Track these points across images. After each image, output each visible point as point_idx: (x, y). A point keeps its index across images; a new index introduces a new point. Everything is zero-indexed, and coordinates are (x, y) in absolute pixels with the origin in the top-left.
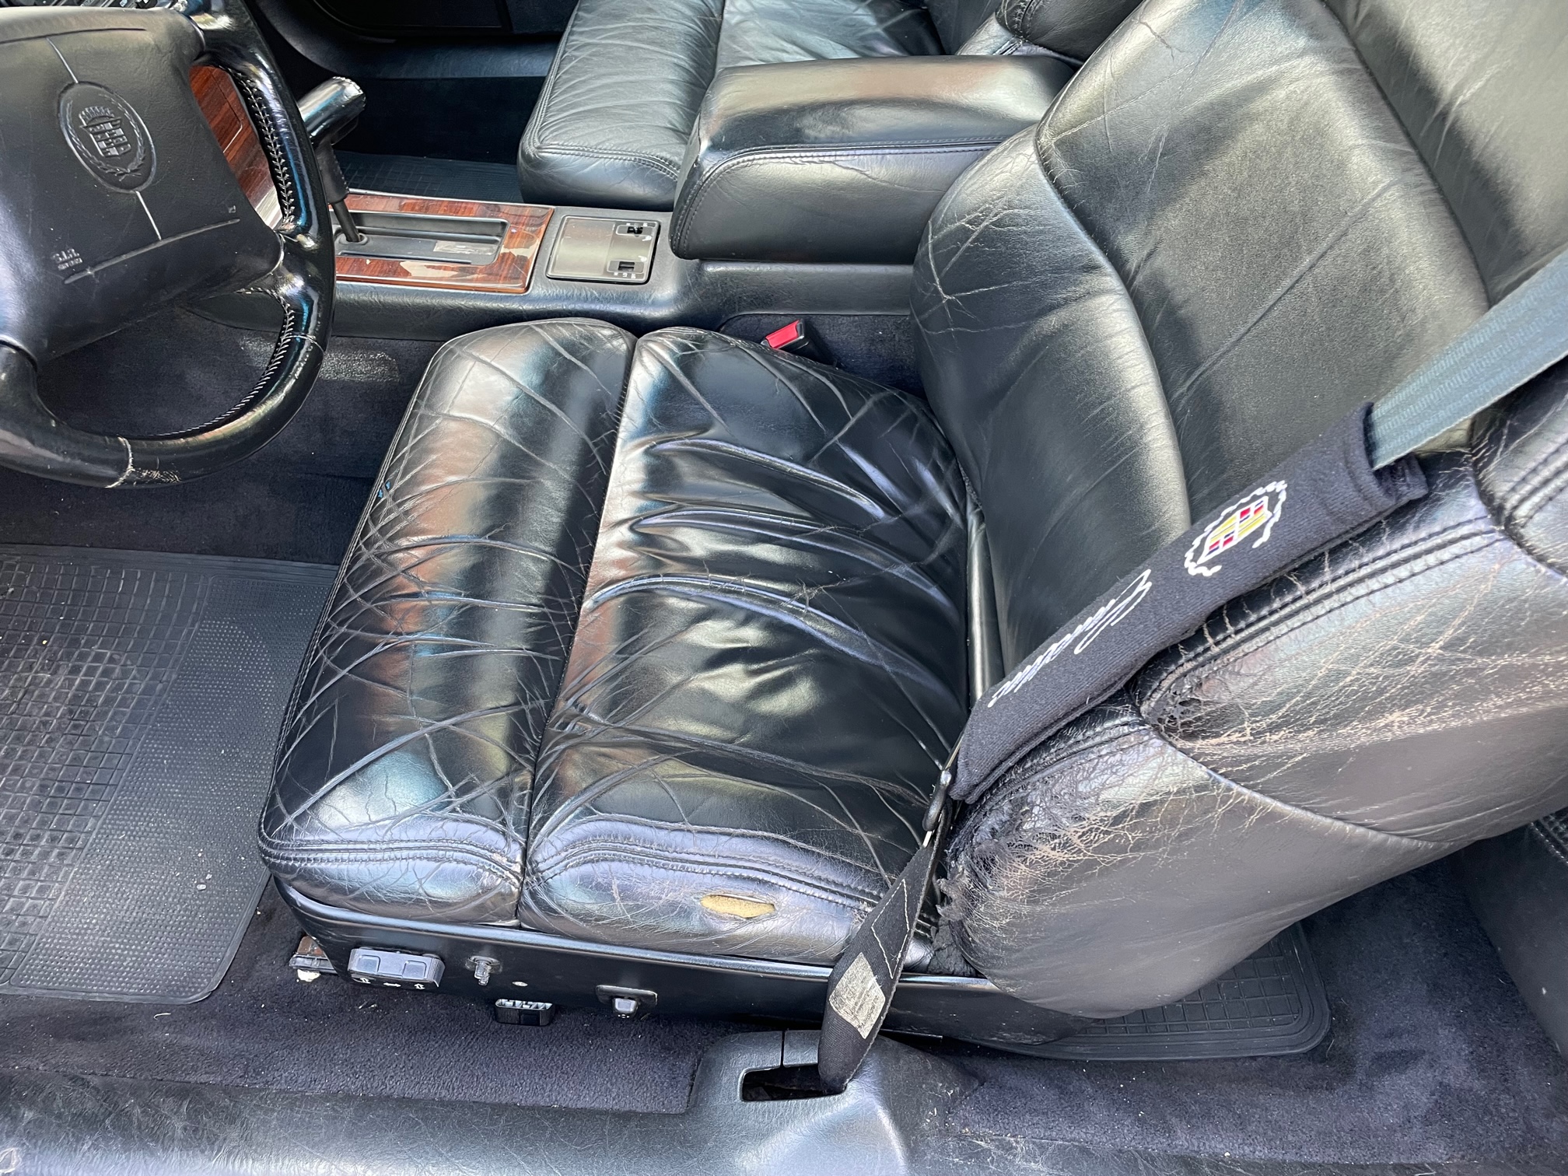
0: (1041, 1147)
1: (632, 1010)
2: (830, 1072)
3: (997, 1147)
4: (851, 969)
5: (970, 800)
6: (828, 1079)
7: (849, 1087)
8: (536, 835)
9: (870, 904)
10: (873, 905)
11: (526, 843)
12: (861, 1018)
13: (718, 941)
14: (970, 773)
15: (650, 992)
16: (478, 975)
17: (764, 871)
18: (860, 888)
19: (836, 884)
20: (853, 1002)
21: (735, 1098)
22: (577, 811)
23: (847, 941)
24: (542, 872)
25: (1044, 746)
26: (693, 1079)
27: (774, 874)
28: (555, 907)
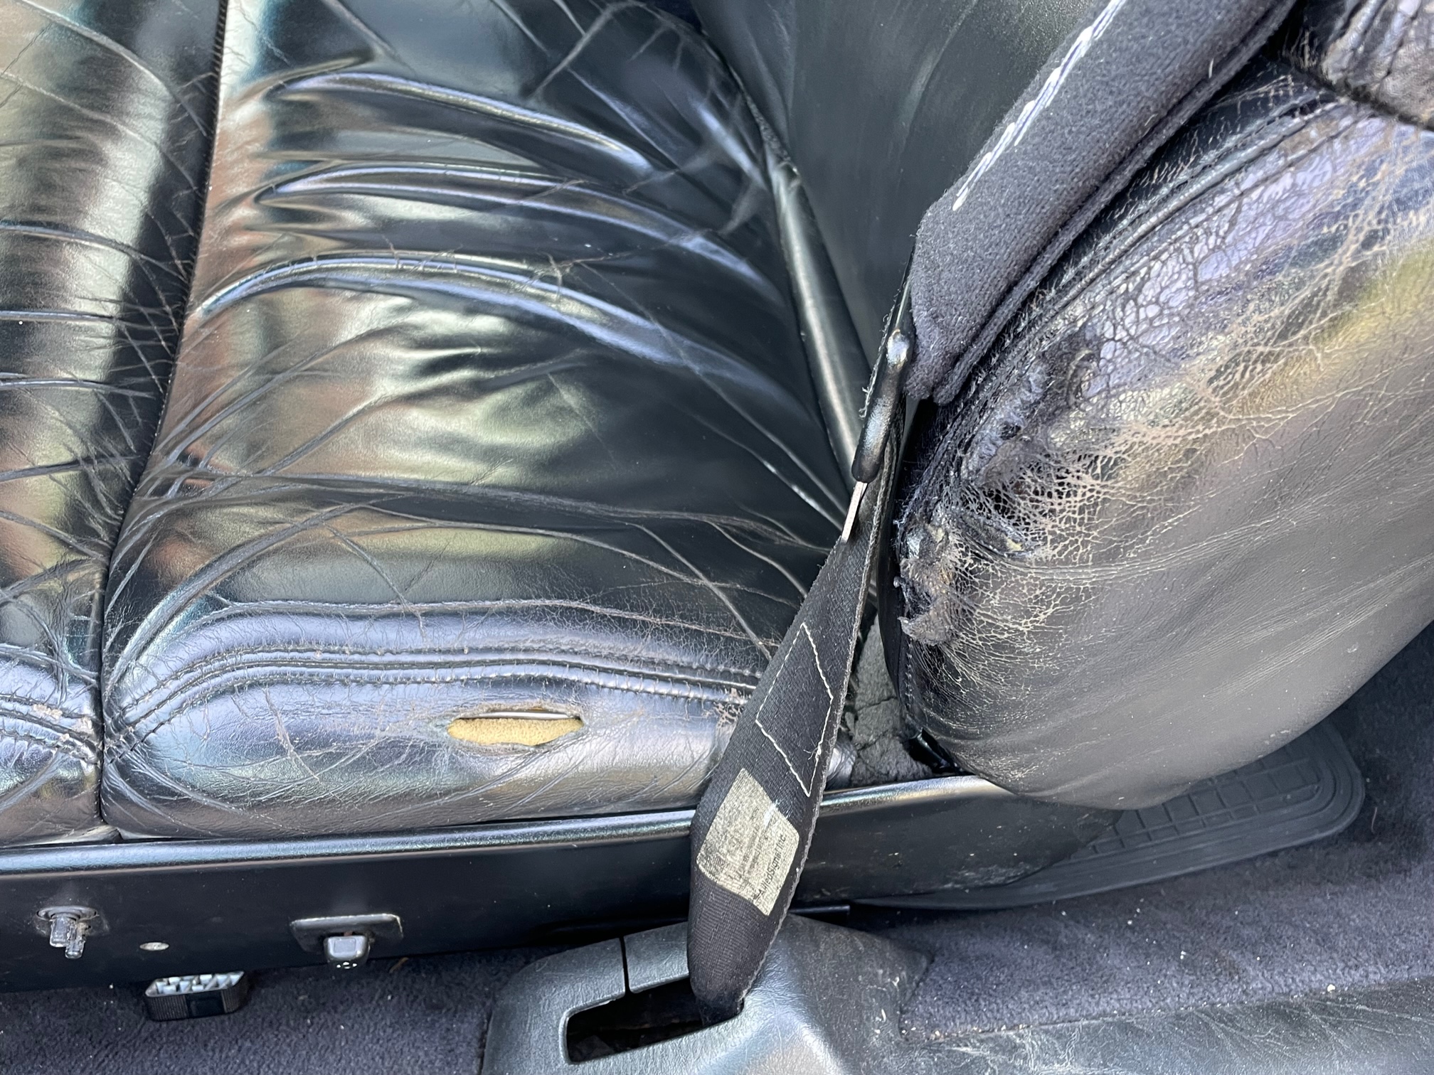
0: (1059, 1036)
1: (359, 952)
2: (712, 985)
3: (992, 1049)
4: (730, 802)
5: (943, 396)
6: (711, 998)
7: (748, 1004)
8: (114, 660)
9: (743, 692)
10: (747, 692)
11: (98, 679)
12: (757, 881)
13: (488, 796)
14: (946, 330)
15: (386, 916)
16: (57, 940)
17: (555, 663)
18: (721, 668)
19: (682, 668)
20: (739, 857)
21: (557, 1061)
22: (190, 609)
23: (713, 758)
24: (133, 724)
25: (1102, 222)
26: (483, 1046)
27: (572, 666)
28: (170, 784)
